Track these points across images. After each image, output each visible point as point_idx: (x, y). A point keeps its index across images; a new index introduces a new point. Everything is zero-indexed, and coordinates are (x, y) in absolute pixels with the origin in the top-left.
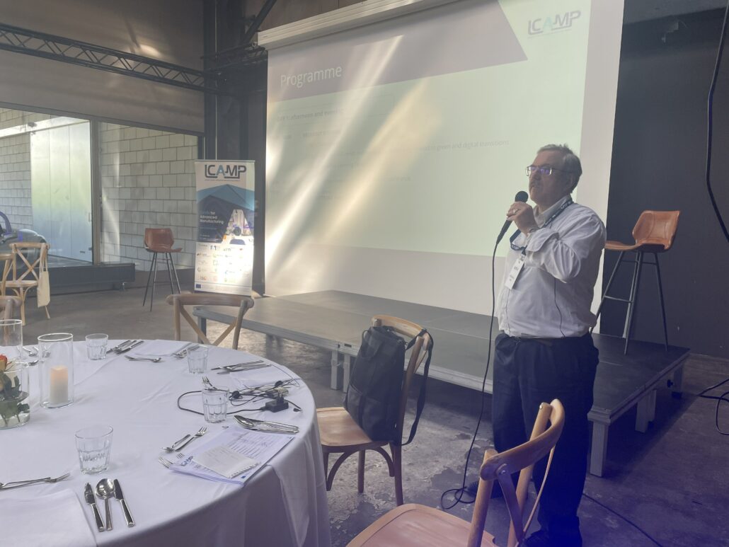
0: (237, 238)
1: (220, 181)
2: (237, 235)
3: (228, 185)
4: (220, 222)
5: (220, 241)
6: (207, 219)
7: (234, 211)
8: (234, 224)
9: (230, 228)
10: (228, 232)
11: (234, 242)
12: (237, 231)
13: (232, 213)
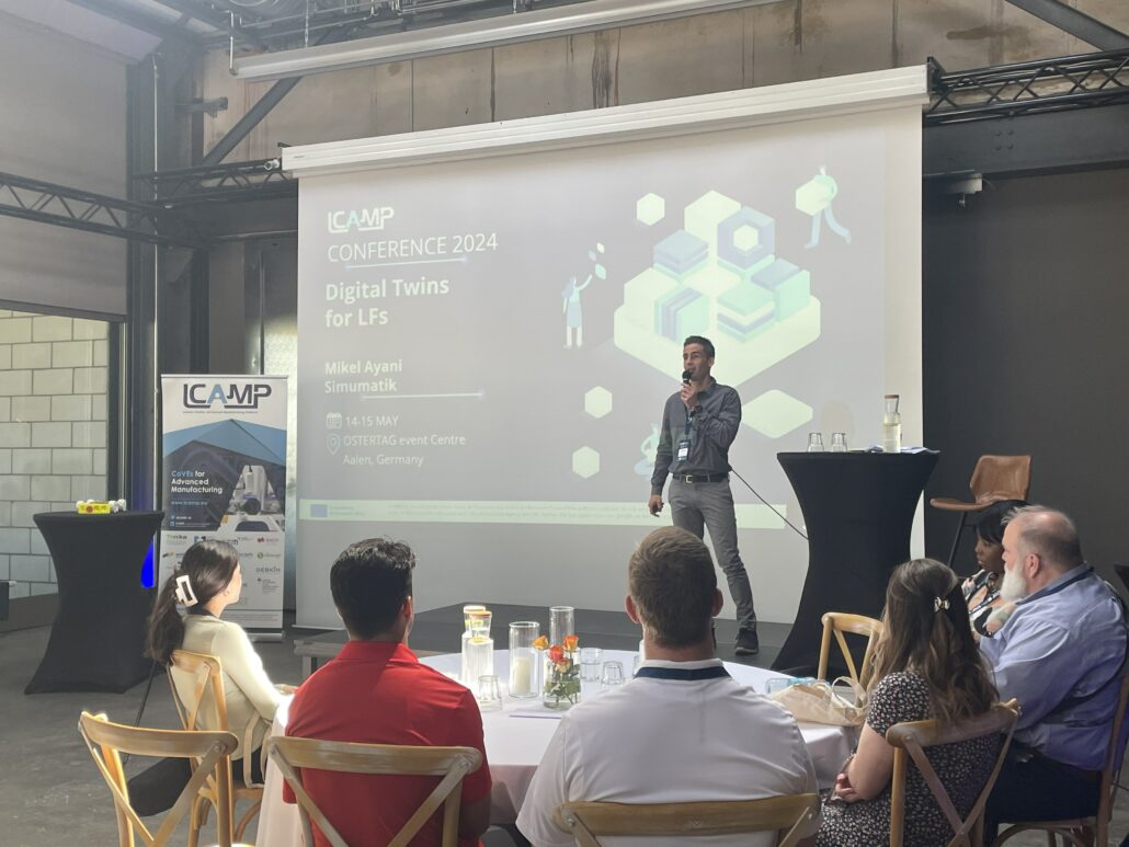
0: (252, 518)
1: (217, 414)
2: (250, 514)
3: (232, 420)
4: (213, 490)
5: (215, 526)
6: (189, 486)
7: (246, 468)
8: (246, 492)
9: (237, 499)
10: (231, 509)
11: (243, 526)
12: (252, 507)
13: (240, 472)
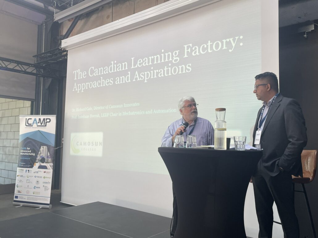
0: (43, 164)
1: (35, 128)
3: (39, 131)
4: (32, 154)
5: (32, 167)
6: (25, 153)
7: (42, 147)
8: (41, 155)
9: (39, 158)
10: (37, 161)
11: (40, 167)
12: (43, 160)
13: (40, 148)
